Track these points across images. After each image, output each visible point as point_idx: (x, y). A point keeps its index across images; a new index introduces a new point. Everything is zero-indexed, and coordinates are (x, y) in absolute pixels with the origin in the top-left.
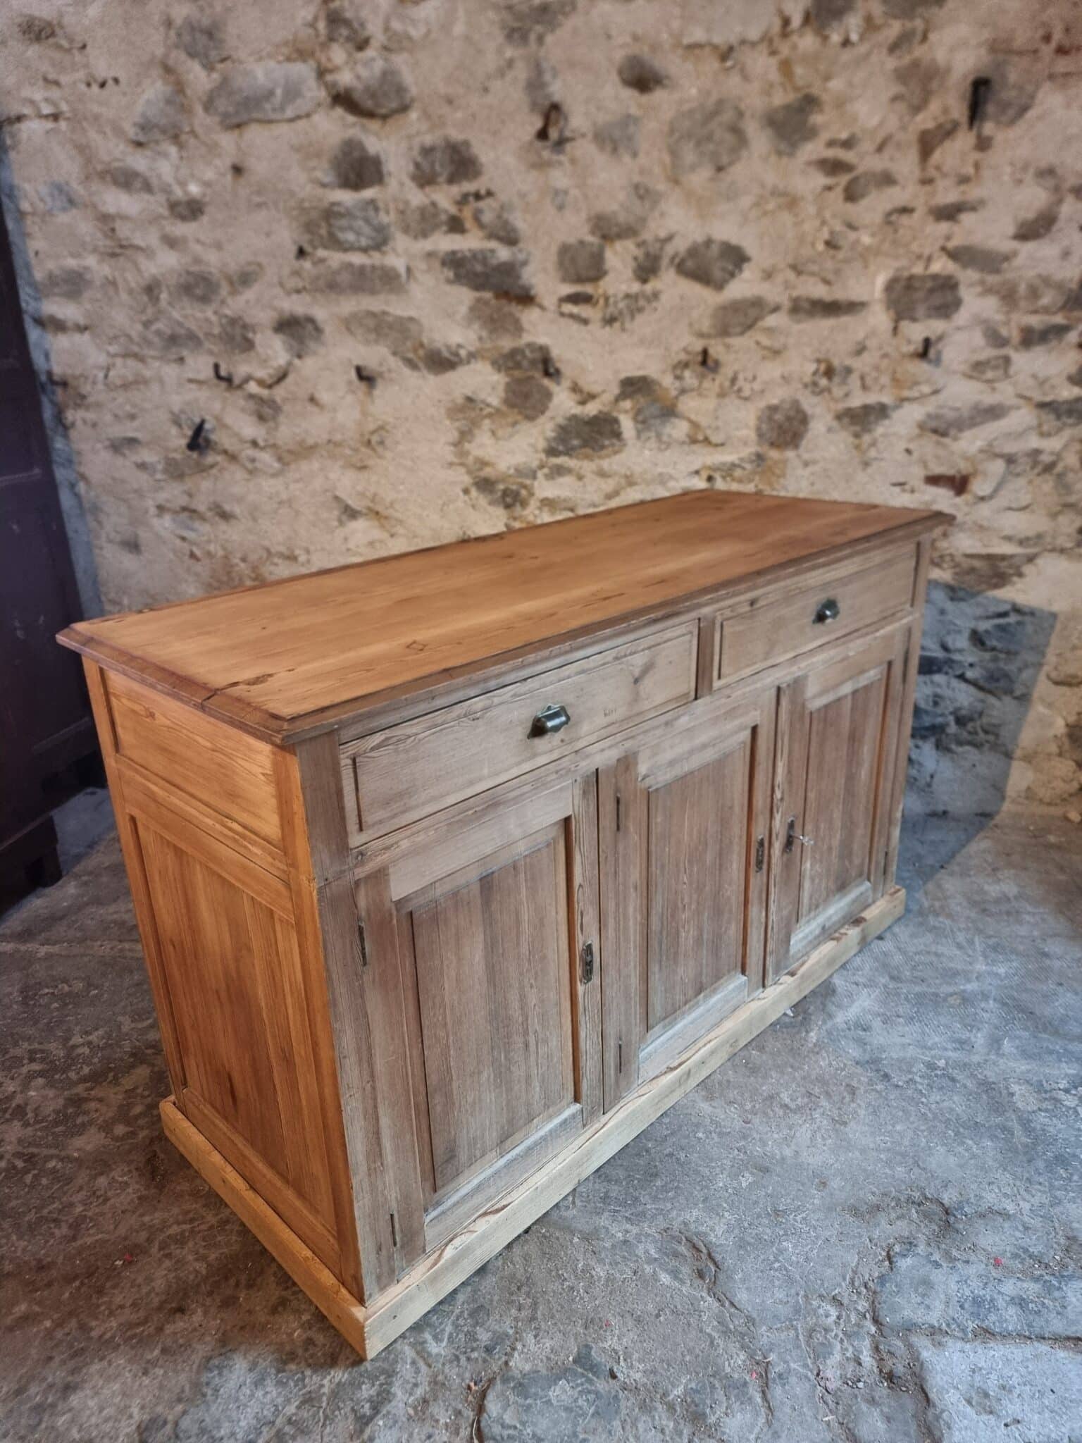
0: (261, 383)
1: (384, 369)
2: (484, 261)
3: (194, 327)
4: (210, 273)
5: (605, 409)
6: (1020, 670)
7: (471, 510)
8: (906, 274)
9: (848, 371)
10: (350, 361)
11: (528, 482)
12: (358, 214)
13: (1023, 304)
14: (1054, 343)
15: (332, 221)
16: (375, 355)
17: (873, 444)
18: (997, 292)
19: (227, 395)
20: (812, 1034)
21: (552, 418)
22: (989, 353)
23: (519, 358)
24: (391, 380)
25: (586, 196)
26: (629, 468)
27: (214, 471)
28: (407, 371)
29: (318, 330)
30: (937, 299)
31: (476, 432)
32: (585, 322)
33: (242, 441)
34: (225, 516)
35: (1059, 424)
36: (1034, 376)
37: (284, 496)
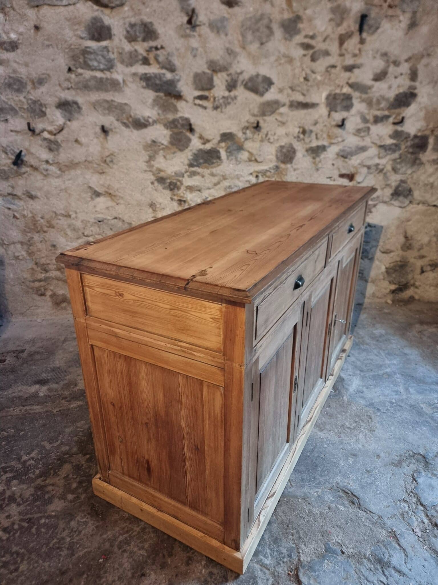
0: (50, 133)
1: (112, 127)
2: (160, 79)
3: (13, 105)
4: (21, 78)
5: (214, 147)
6: (371, 248)
7: (155, 192)
8: (333, 93)
9: (311, 131)
10: (95, 122)
11: (180, 179)
12: (100, 53)
13: (374, 106)
14: (385, 122)
15: (86, 56)
16: (109, 120)
17: (320, 162)
18: (366, 102)
19: (32, 138)
20: (345, 397)
21: (191, 150)
22: (361, 126)
23: (176, 123)
24: (116, 133)
25: (206, 52)
26: (224, 172)
27: (25, 175)
28: (123, 128)
29: (79, 107)
30: (345, 103)
31: (157, 156)
32: (205, 108)
33: (41, 161)
34: (32, 197)
35: (385, 154)
36: (378, 135)
37: (63, 187)
